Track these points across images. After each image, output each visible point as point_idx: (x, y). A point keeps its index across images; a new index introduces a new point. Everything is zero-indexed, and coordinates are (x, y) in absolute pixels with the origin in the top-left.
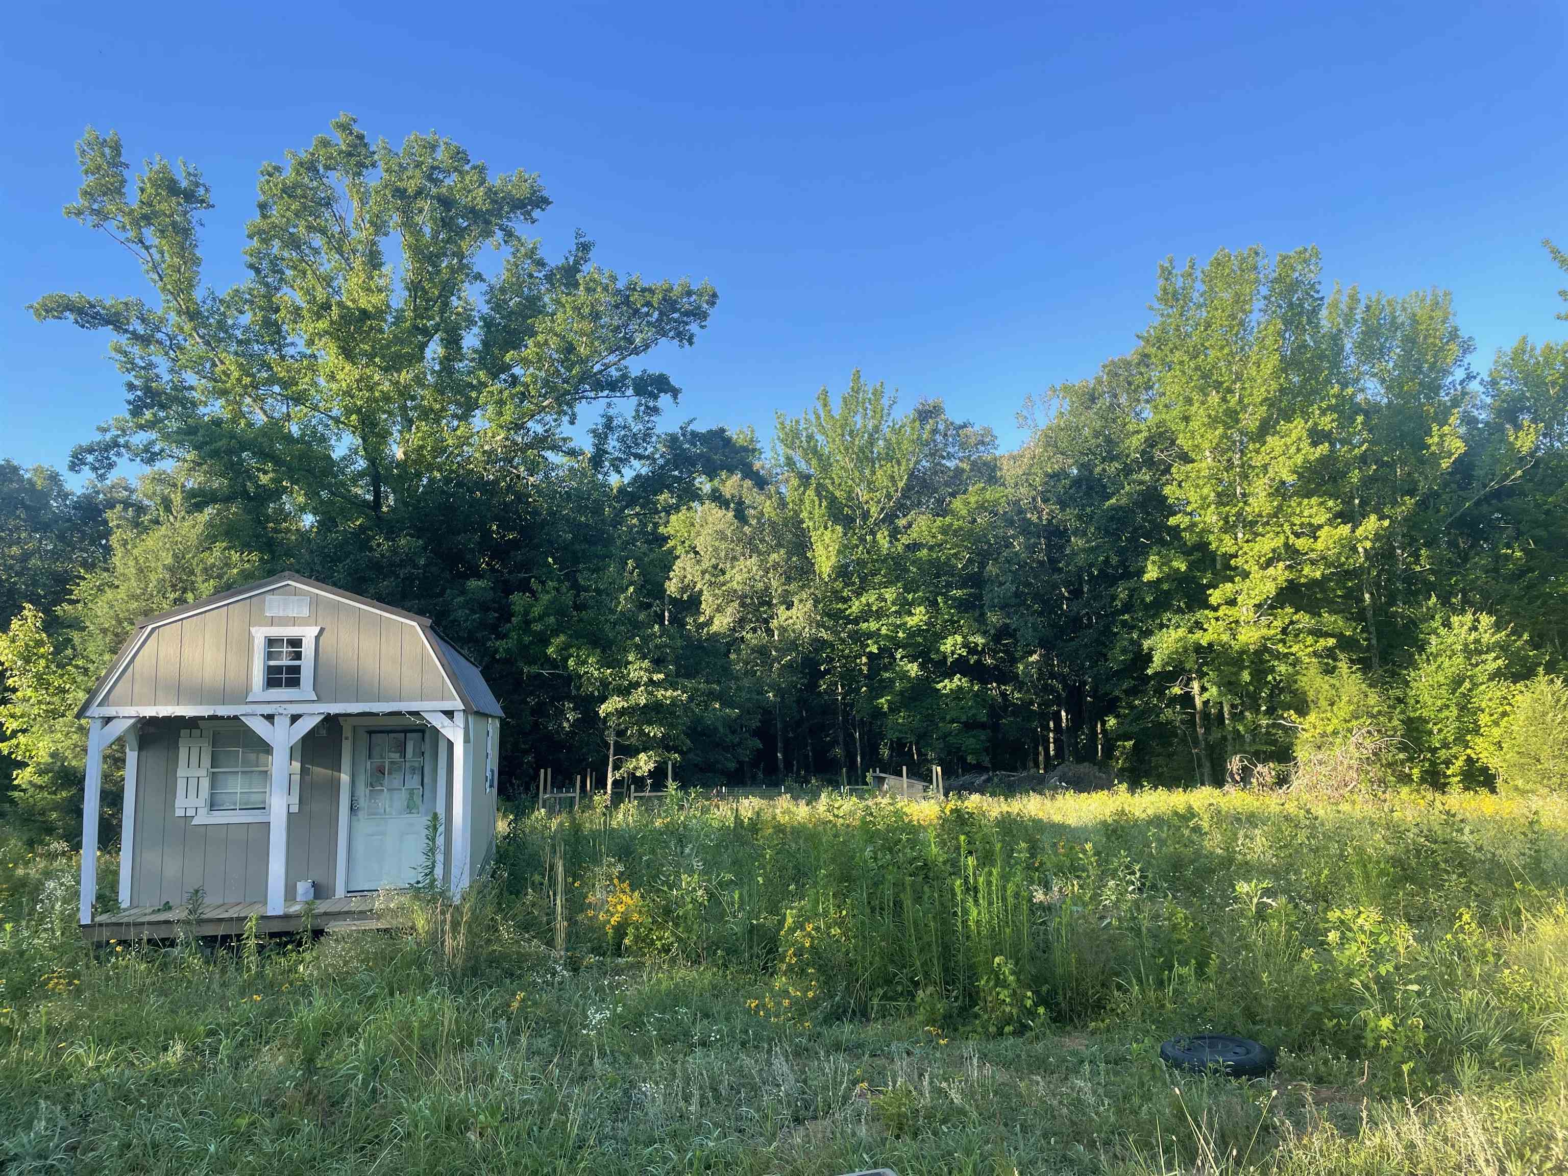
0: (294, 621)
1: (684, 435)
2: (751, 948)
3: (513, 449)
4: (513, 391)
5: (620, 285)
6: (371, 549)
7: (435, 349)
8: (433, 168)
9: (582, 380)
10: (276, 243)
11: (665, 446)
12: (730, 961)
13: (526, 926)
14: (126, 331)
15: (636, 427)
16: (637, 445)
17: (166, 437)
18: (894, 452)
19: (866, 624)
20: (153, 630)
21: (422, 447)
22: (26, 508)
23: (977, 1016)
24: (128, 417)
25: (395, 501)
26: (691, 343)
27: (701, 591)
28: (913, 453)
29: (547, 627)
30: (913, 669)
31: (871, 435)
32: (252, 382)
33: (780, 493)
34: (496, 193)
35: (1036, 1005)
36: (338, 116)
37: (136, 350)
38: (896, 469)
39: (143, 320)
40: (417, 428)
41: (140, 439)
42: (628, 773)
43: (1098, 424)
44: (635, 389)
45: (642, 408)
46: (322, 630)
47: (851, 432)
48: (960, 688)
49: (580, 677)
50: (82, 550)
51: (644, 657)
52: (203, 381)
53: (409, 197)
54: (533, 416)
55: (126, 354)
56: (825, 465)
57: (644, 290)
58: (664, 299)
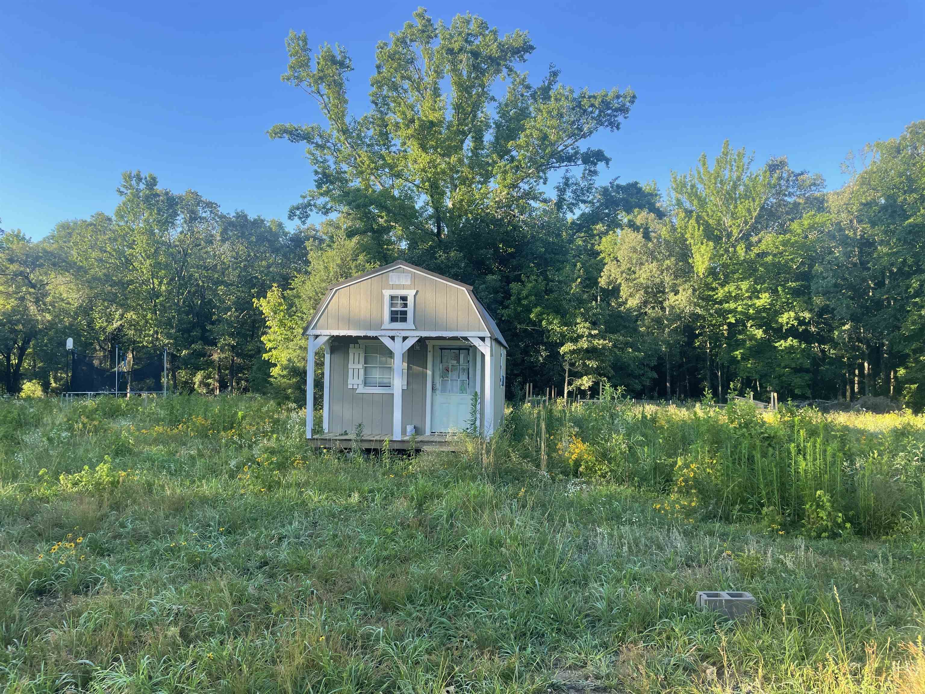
0: (403, 287)
1: (612, 187)
2: (655, 478)
3: (511, 201)
4: (512, 165)
5: (576, 95)
6: (436, 259)
7: (469, 144)
8: (469, 34)
9: (552, 156)
10: (385, 88)
11: (600, 195)
12: (642, 484)
13: (525, 456)
14: (313, 143)
15: (583, 184)
16: (583, 194)
17: (333, 199)
18: (750, 192)
19: (727, 305)
20: (337, 290)
21: (462, 200)
22: (269, 241)
23: (803, 526)
24: (315, 190)
25: (448, 232)
26: (618, 128)
27: (620, 284)
28: (764, 193)
29: (530, 302)
30: (759, 333)
31: (735, 183)
32: (375, 166)
33: (672, 222)
34: (503, 46)
35: (844, 522)
36: (417, 10)
37: (318, 153)
38: (752, 204)
39: (321, 136)
40: (460, 189)
41: (321, 201)
42: (576, 387)
43: (902, 168)
44: (582, 161)
45: (587, 171)
46: (417, 292)
47: (721, 181)
48: (792, 346)
49: (549, 331)
50: (294, 263)
51: (586, 321)
52: (351, 168)
53: (456, 53)
54: (523, 179)
55: (313, 155)
56: (702, 203)
57: (590, 97)
58: (602, 102)
